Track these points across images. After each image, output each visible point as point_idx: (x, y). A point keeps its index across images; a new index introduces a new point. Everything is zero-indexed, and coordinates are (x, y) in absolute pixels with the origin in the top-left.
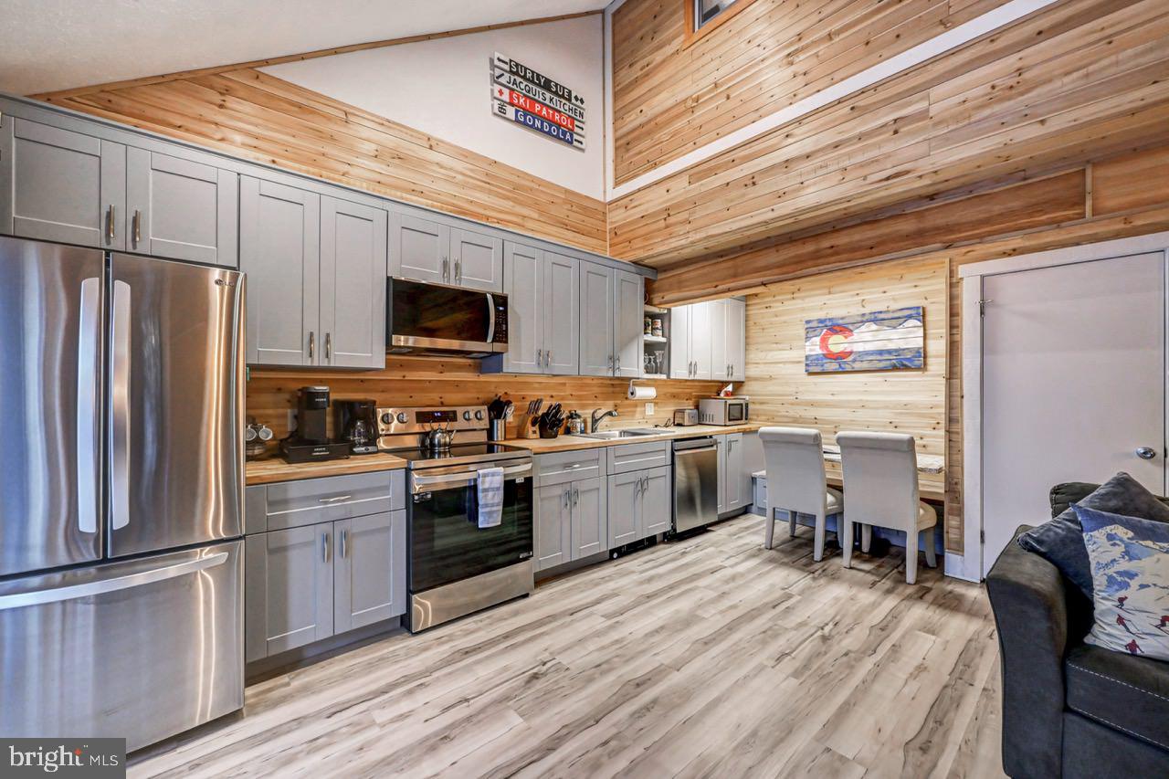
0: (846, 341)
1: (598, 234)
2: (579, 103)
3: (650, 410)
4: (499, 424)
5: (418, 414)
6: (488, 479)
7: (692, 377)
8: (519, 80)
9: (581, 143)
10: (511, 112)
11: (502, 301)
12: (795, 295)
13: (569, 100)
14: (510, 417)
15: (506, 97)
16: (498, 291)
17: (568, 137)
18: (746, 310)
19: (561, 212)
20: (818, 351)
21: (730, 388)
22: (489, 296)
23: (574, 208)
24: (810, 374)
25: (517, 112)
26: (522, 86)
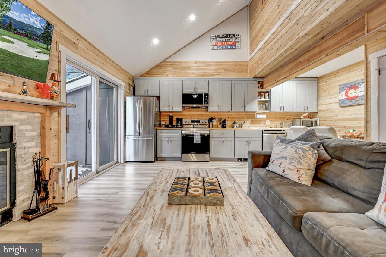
0: (356, 91)
1: (246, 71)
2: (238, 36)
3: (268, 122)
4: (211, 124)
5: (191, 121)
6: (196, 133)
7: (282, 111)
8: (218, 39)
9: (239, 47)
11: (207, 95)
12: (336, 75)
13: (234, 37)
14: (215, 122)
15: (214, 45)
16: (207, 93)
17: (234, 47)
18: (318, 84)
19: (232, 67)
20: (344, 97)
21: (305, 115)
22: (203, 94)
23: (236, 66)
24: (342, 107)
25: (217, 47)
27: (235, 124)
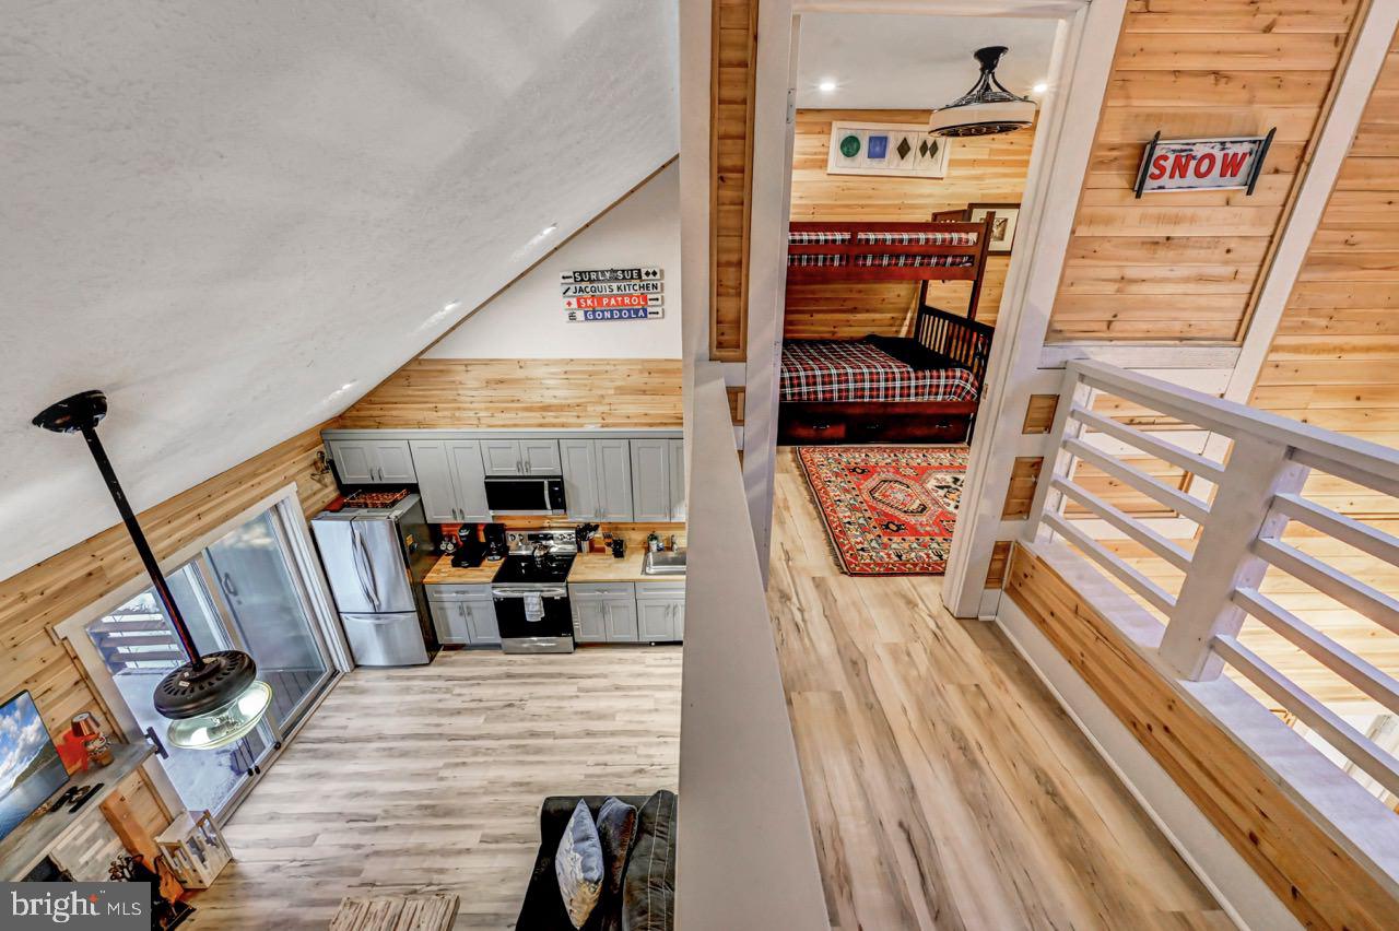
2: (651, 277)
5: (528, 535)
6: (529, 598)
8: (583, 285)
9: (658, 313)
10: (580, 315)
11: (556, 479)
13: (640, 277)
15: (574, 305)
16: (557, 473)
19: (638, 380)
22: (546, 483)
23: (653, 374)
25: (586, 313)
26: (588, 290)
27: (654, 542)
